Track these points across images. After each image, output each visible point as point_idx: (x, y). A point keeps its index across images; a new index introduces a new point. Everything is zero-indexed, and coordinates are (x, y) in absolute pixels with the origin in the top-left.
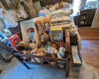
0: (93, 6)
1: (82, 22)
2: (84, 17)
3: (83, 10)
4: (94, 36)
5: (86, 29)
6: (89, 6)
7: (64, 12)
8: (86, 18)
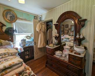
0: (31, 44)
1: (27, 57)
2: (27, 52)
3: (25, 47)
4: (41, 66)
5: (32, 62)
6: (28, 44)
7: (8, 52)
8: (29, 53)
